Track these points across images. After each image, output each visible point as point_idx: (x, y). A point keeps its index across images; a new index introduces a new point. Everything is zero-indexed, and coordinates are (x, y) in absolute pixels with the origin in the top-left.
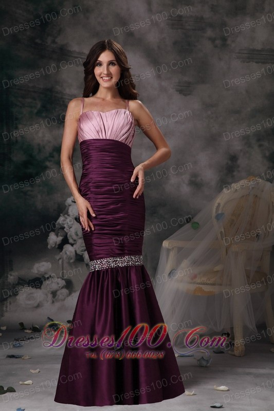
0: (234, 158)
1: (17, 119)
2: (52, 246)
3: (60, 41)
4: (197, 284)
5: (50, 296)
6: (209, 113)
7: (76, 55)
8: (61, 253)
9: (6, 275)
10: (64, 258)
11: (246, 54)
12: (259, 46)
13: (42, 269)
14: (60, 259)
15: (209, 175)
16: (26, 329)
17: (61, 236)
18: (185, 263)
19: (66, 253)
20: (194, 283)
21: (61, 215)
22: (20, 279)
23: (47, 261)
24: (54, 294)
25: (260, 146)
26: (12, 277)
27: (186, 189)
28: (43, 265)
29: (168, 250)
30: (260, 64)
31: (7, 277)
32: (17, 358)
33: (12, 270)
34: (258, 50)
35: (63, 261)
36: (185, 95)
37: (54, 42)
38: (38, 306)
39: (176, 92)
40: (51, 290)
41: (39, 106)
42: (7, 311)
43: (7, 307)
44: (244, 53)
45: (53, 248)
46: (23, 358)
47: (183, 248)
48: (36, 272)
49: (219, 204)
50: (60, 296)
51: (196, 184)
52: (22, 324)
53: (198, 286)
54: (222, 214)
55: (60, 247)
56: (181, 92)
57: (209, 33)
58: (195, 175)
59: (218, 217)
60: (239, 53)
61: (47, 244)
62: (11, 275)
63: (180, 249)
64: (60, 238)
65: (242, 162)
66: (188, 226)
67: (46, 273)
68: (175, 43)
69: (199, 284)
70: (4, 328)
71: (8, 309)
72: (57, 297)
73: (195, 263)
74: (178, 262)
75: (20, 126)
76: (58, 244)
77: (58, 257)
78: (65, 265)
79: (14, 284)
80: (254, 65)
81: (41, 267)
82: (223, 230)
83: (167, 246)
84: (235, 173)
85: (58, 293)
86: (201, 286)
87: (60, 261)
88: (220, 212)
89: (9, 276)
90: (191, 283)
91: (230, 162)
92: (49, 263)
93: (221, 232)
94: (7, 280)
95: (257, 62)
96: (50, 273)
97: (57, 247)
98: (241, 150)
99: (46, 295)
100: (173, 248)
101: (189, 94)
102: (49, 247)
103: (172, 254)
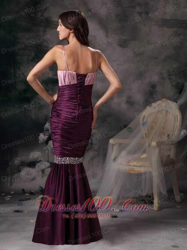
0: (153, 87)
1: (19, 63)
2: (41, 142)
3: (46, 15)
4: (131, 166)
5: (41, 173)
6: (138, 58)
7: (56, 24)
8: (47, 146)
9: (13, 160)
10: (49, 149)
11: (161, 22)
12: (168, 18)
13: (36, 156)
14: (46, 150)
15: (139, 97)
16: (26, 193)
17: (47, 135)
18: (123, 153)
19: (50, 146)
20: (129, 165)
21: (47, 122)
22: (22, 162)
23: (38, 151)
24: (43, 171)
25: (170, 79)
26: (17, 161)
27: (124, 106)
28: (36, 154)
29: (113, 145)
30: (169, 28)
31: (14, 161)
32: (20, 212)
33: (17, 156)
34: (168, 20)
35: (48, 151)
36: (123, 48)
37: (42, 15)
38: (33, 179)
39: (118, 46)
40: (41, 169)
41: (33, 54)
42: (14, 182)
43: (14, 180)
44: (159, 22)
45: (42, 143)
46: (24, 212)
47: (122, 143)
48: (32, 158)
49: (144, 116)
50: (47, 173)
51: (130, 103)
52: (23, 190)
53: (131, 167)
54: (146, 122)
55: (47, 142)
56: (120, 45)
57: (138, 9)
58: (130, 97)
59: (144, 124)
60: (156, 21)
61: (38, 141)
62: (16, 160)
63: (120, 144)
64: (47, 137)
65: (159, 89)
66: (125, 130)
67: (38, 159)
68: (117, 16)
69: (132, 166)
70: (13, 193)
71: (15, 181)
72: (45, 173)
73: (129, 153)
74: (119, 152)
75: (22, 68)
76: (45, 140)
77: (45, 149)
78: (50, 153)
79: (18, 165)
80: (166, 29)
81: (35, 155)
82: (147, 132)
83: (112, 142)
84: (154, 96)
85: (46, 171)
86: (133, 167)
87: (47, 151)
88: (145, 121)
89: (15, 160)
90: (127, 165)
91: (151, 89)
92: (40, 152)
93: (146, 134)
94: (14, 163)
95: (167, 27)
96: (40, 159)
97: (44, 142)
98: (158, 82)
99: (38, 172)
100: (116, 144)
101: (126, 47)
102: (40, 142)
103: (115, 147)
